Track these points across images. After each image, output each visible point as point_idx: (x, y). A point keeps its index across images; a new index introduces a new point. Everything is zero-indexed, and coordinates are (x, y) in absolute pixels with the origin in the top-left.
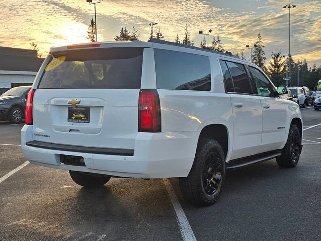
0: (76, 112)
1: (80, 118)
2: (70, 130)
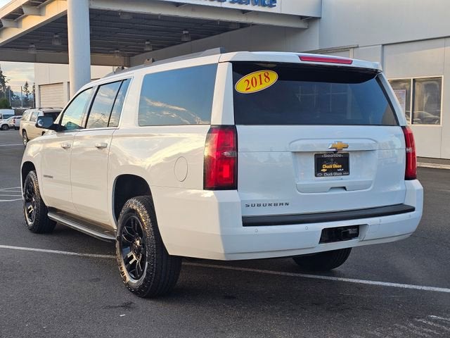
0: (328, 161)
1: (335, 170)
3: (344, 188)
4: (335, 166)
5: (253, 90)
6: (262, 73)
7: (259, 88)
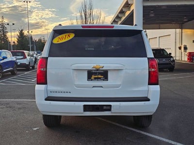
0: (95, 74)
1: (100, 78)
2: (94, 87)
3: (102, 87)
4: (99, 76)
5: (60, 42)
6: (67, 34)
7: (64, 41)
